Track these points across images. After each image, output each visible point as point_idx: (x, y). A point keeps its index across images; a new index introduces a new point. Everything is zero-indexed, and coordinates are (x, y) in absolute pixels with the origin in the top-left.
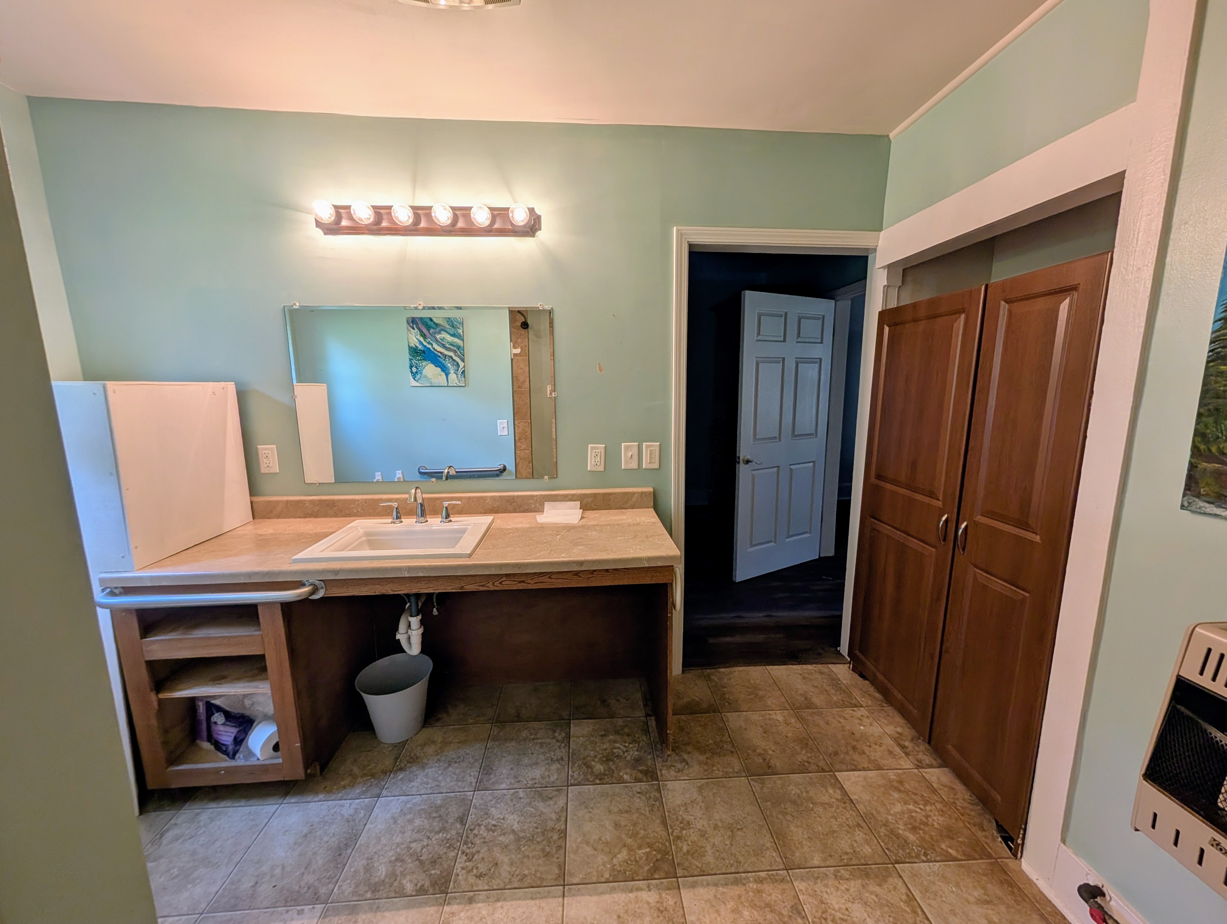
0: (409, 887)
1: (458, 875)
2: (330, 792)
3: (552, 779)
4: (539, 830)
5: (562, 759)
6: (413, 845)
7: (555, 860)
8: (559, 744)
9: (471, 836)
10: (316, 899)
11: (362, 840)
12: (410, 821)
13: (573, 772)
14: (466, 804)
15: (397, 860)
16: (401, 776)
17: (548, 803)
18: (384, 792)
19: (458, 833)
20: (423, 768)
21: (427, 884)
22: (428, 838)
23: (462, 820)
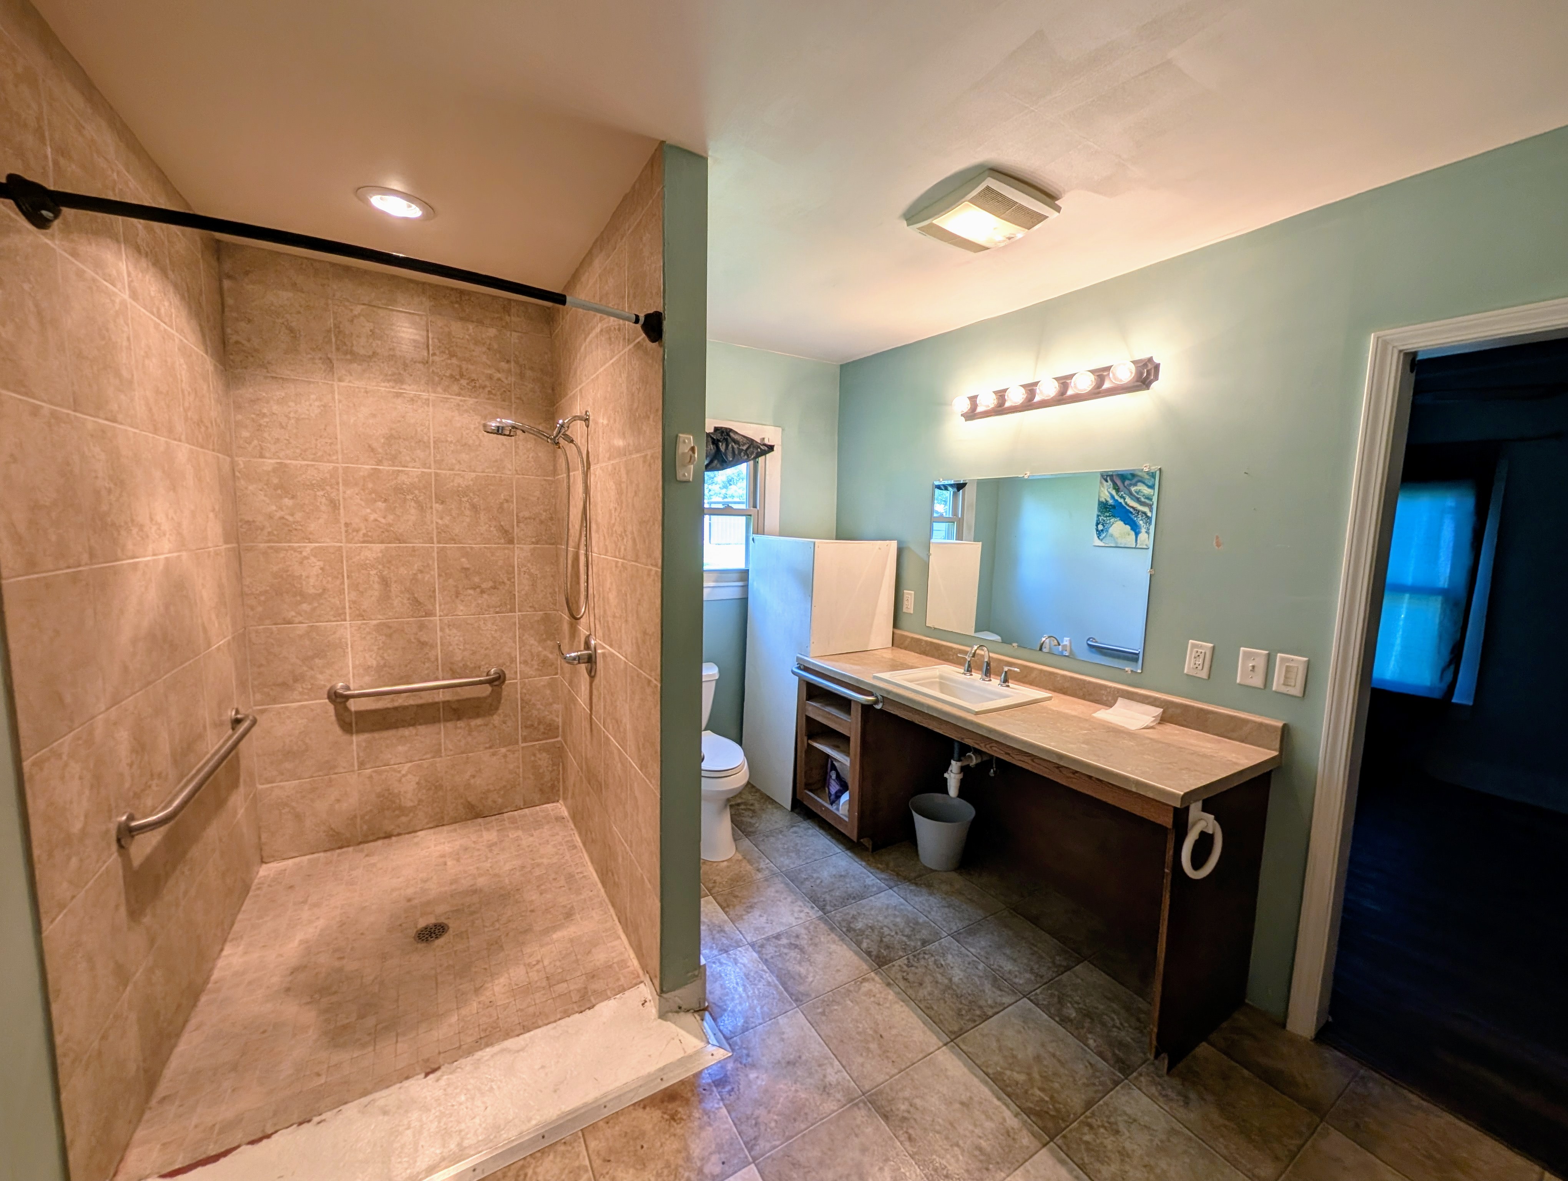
0: (864, 945)
1: (894, 966)
2: (870, 865)
3: (1017, 980)
4: (970, 998)
5: (1042, 977)
6: (885, 929)
7: (962, 1023)
8: (1050, 965)
9: (921, 956)
10: (822, 909)
11: (863, 902)
12: (895, 916)
13: (1041, 993)
14: (937, 937)
15: (871, 927)
16: (913, 887)
17: (994, 990)
18: (895, 889)
19: (915, 947)
20: (931, 894)
21: (874, 953)
22: (896, 933)
23: (924, 943)
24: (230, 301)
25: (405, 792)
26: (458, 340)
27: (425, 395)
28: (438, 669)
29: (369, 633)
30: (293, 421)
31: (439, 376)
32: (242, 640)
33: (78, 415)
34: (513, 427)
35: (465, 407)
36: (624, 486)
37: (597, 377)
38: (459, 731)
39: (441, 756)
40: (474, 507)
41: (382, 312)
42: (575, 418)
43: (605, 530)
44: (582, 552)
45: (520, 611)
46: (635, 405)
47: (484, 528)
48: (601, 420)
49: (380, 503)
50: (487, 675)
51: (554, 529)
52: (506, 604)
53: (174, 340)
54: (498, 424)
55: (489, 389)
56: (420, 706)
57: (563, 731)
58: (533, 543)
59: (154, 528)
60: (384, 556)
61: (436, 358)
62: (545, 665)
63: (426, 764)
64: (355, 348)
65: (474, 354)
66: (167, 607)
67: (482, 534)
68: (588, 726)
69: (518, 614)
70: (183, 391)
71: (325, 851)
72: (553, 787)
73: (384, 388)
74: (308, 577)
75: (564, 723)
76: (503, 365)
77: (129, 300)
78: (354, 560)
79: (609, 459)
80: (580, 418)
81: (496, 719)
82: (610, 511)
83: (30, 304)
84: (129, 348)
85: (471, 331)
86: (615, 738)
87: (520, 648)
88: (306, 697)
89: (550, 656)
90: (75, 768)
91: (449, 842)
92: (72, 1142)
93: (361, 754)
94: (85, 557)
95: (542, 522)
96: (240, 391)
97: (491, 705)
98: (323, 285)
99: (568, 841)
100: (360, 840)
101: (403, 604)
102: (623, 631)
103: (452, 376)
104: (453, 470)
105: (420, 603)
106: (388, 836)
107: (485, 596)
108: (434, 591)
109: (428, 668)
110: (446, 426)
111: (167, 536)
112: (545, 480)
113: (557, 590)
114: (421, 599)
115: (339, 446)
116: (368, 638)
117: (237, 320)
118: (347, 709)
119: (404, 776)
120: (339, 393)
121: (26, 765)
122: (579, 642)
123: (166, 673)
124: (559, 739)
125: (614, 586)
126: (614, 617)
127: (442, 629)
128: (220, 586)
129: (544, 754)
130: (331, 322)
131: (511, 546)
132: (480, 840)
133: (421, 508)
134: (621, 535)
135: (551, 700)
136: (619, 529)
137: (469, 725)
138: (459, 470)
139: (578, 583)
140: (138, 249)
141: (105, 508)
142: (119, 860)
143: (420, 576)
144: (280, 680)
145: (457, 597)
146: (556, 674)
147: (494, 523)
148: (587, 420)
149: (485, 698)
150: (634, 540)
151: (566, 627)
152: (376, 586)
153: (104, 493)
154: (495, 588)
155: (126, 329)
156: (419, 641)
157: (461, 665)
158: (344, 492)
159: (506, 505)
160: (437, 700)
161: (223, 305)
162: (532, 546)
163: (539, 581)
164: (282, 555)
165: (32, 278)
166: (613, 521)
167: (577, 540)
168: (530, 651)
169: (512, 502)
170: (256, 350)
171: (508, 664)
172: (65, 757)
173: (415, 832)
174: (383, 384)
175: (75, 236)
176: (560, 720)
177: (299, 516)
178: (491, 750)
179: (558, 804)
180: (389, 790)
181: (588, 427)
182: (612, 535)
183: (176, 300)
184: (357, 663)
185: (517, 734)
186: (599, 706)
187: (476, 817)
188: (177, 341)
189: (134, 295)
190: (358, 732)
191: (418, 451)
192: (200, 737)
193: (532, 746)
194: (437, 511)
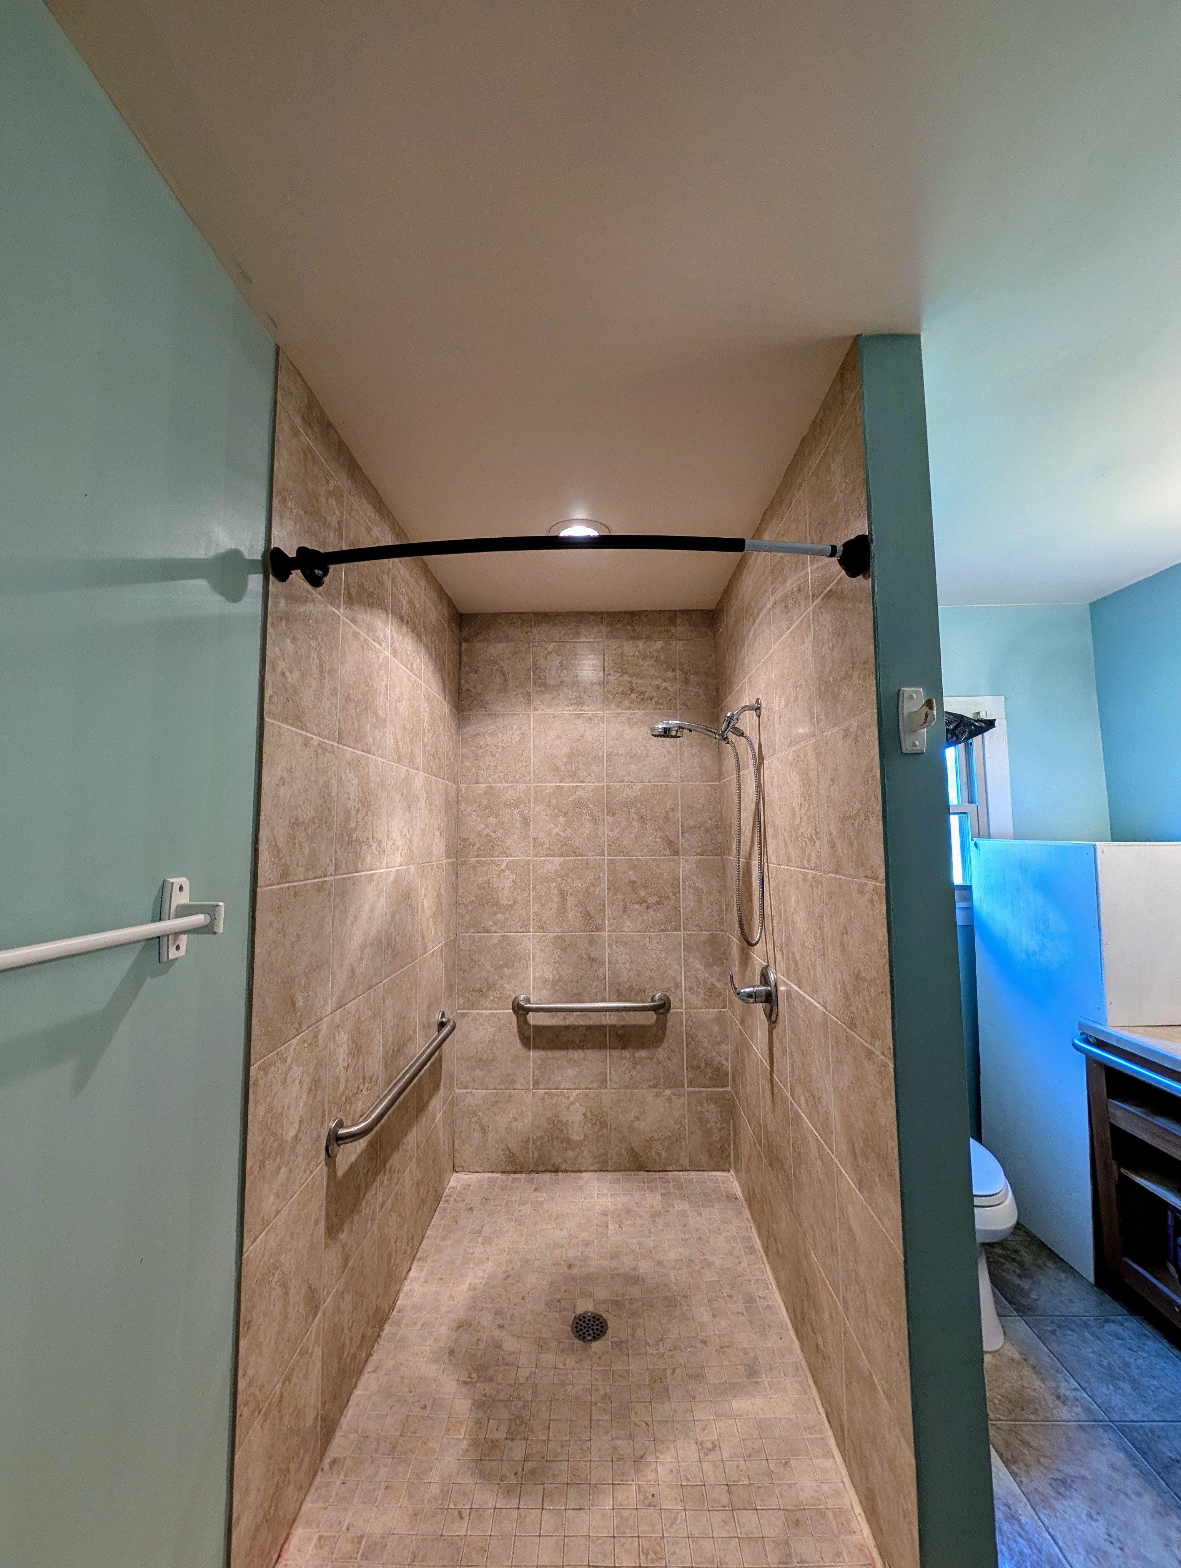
24: (465, 659)
25: (573, 1123)
26: (630, 658)
27: (600, 713)
28: (605, 989)
29: (548, 946)
30: (500, 749)
31: (612, 694)
32: (452, 945)
33: (340, 746)
34: (680, 727)
35: (635, 720)
36: (813, 774)
37: (771, 656)
38: (624, 1061)
39: (606, 1088)
40: (641, 817)
41: (568, 646)
42: (745, 709)
43: (786, 834)
44: (755, 862)
45: (685, 930)
46: (828, 669)
47: (650, 839)
48: (775, 705)
49: (561, 818)
50: (652, 1001)
51: (720, 837)
52: (671, 922)
53: (421, 688)
54: (665, 726)
55: (656, 699)
56: (589, 1028)
57: (734, 1081)
58: (698, 854)
59: (390, 843)
60: (562, 869)
61: (611, 678)
62: (712, 993)
63: (592, 1093)
64: (548, 681)
65: (643, 668)
66: (393, 915)
67: (648, 846)
68: (768, 1086)
69: (683, 932)
70: (424, 729)
71: (503, 1172)
72: (722, 1149)
73: (567, 711)
74: (503, 889)
75: (735, 1069)
76: (670, 674)
77: (391, 657)
78: (539, 873)
79: (790, 746)
80: (750, 708)
81: (661, 1053)
82: (794, 808)
83: (314, 656)
84: (386, 693)
85: (640, 647)
86: (810, 1118)
87: (685, 972)
88: (496, 1006)
89: (718, 985)
90: (297, 1071)
91: (612, 1195)
92: (238, 1519)
93: (537, 1072)
94: (331, 869)
95: (707, 831)
96: (466, 730)
97: (656, 1035)
98: (527, 632)
99: (743, 1238)
100: (532, 1168)
101: (577, 918)
102: (819, 968)
103: (623, 692)
104: (622, 781)
105: (591, 917)
106: (556, 1171)
107: (651, 912)
108: (604, 905)
109: (596, 987)
110: (617, 739)
111: (400, 850)
112: (711, 786)
113: (724, 907)
114: (593, 913)
115: (532, 768)
116: (546, 951)
117: (469, 672)
118: (526, 1022)
119: (572, 1103)
120: (534, 721)
121: (253, 1069)
122: (754, 973)
123: (386, 978)
124: (729, 1089)
125: (802, 905)
126: (804, 947)
127: (610, 946)
128: (439, 896)
129: (712, 1106)
130: (530, 662)
131: (677, 858)
132: (643, 1202)
133: (595, 821)
134: (811, 839)
135: (719, 1039)
136: (808, 831)
137: (634, 1057)
138: (628, 781)
139: (750, 899)
140: (401, 618)
141: (352, 825)
142: (326, 1169)
143: (592, 889)
144: (478, 986)
145: (624, 912)
146: (725, 1007)
147: (660, 834)
148: (758, 709)
149: (650, 1027)
150: (833, 845)
151: (735, 952)
152: (555, 899)
153: (353, 812)
154: (659, 903)
155: (385, 679)
156: (589, 955)
157: (627, 986)
158: (534, 810)
159: (671, 814)
160: (604, 1023)
161: (460, 662)
162: (698, 857)
163: (704, 897)
164: (486, 868)
165: (319, 638)
166: (798, 821)
167: (748, 849)
168: (696, 977)
169: (678, 811)
170: (479, 695)
171: (673, 990)
172: (289, 1060)
173: (581, 1172)
174: (567, 708)
175: (356, 607)
176: (729, 1065)
177: (500, 832)
178: (655, 1090)
179: (728, 1175)
180: (558, 1116)
181: (759, 717)
182: (797, 839)
183: (426, 658)
184: (537, 975)
185: (683, 1075)
186: (783, 1064)
187: (639, 1170)
188: (423, 689)
189: (395, 653)
190: (536, 1047)
191: (594, 767)
192: (411, 1039)
193: (699, 1092)
194: (608, 823)
